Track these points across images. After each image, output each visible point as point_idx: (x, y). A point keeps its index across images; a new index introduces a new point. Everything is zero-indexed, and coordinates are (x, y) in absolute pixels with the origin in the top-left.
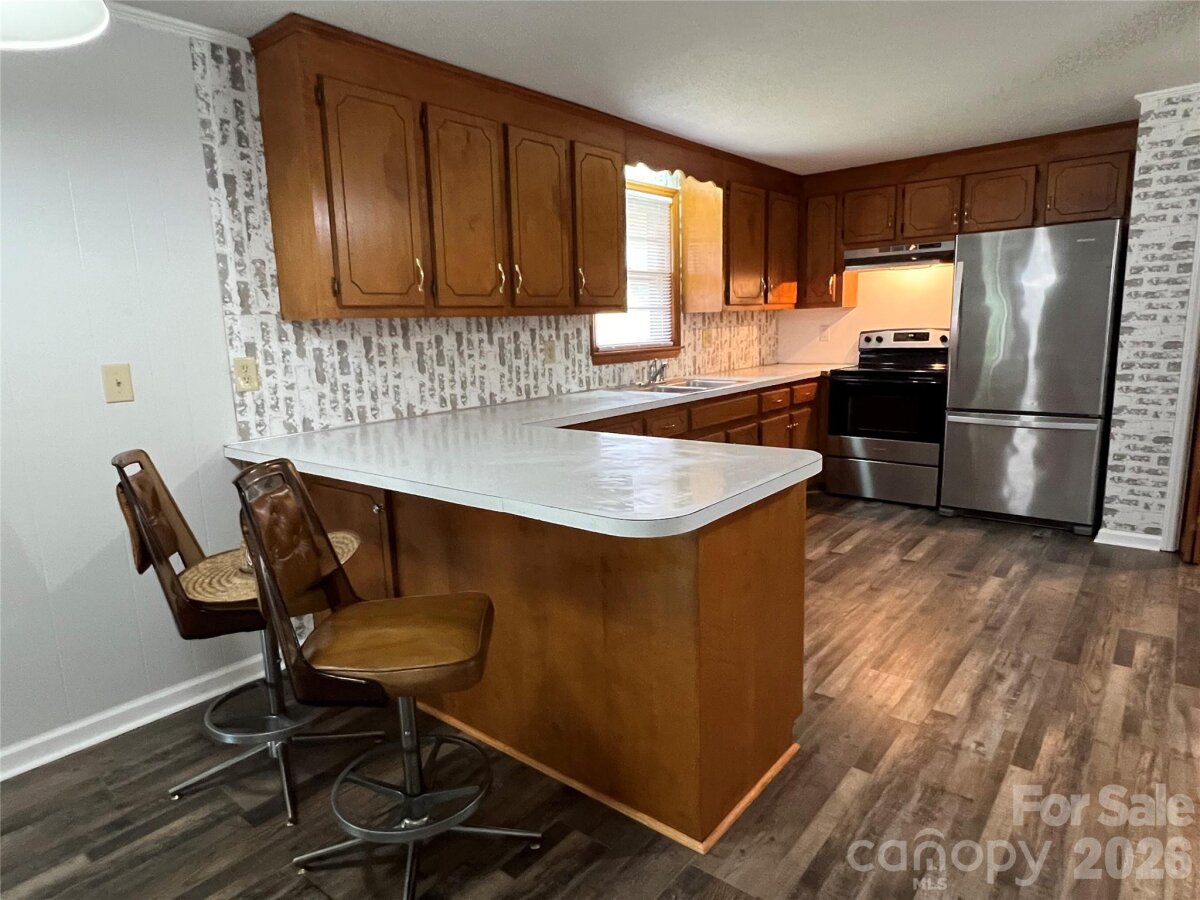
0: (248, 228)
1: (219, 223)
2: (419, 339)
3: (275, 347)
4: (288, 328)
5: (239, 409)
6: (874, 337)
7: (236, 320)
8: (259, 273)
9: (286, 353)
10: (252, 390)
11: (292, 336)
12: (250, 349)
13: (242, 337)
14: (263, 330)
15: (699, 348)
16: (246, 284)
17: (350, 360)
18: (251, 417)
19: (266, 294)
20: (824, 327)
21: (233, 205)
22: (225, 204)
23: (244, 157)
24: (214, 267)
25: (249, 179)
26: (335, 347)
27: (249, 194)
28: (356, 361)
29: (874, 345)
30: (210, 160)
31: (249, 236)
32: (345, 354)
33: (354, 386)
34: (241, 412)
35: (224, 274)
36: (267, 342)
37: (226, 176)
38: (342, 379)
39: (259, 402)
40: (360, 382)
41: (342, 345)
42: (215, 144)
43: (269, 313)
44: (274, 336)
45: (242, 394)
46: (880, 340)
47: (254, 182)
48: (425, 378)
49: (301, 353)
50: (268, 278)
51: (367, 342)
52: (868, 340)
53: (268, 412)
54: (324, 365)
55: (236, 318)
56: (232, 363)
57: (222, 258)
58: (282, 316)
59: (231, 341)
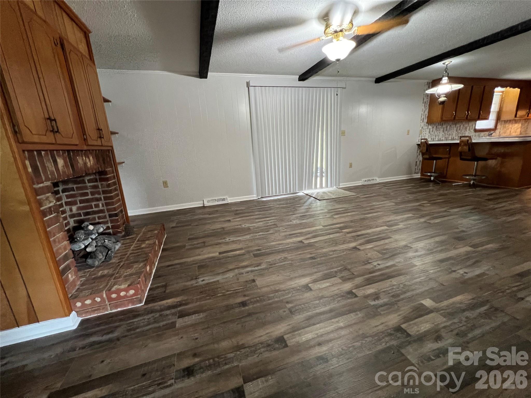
0: (425, 109)
1: (423, 108)
2: (444, 127)
3: (425, 128)
4: (427, 124)
5: (419, 137)
7: (422, 123)
8: (425, 116)
10: (421, 134)
12: (422, 128)
13: (422, 126)
14: (424, 125)
15: (502, 129)
16: (424, 118)
19: (426, 119)
21: (425, 106)
23: (427, 98)
24: (421, 115)
27: (427, 104)
30: (423, 100)
32: (433, 129)
35: (422, 116)
37: (425, 102)
38: (432, 133)
39: (422, 136)
41: (433, 127)
43: (425, 122)
48: (443, 134)
49: (428, 129)
50: (427, 117)
51: (437, 127)
54: (430, 130)
56: (419, 130)
57: (422, 114)
58: (427, 123)
59: (420, 126)
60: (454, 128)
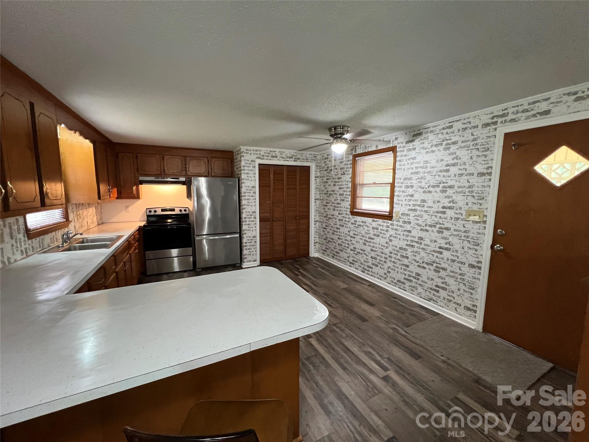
6: (153, 210)
15: (76, 220)
20: (127, 207)
29: (153, 213)
46: (155, 211)
52: (150, 211)
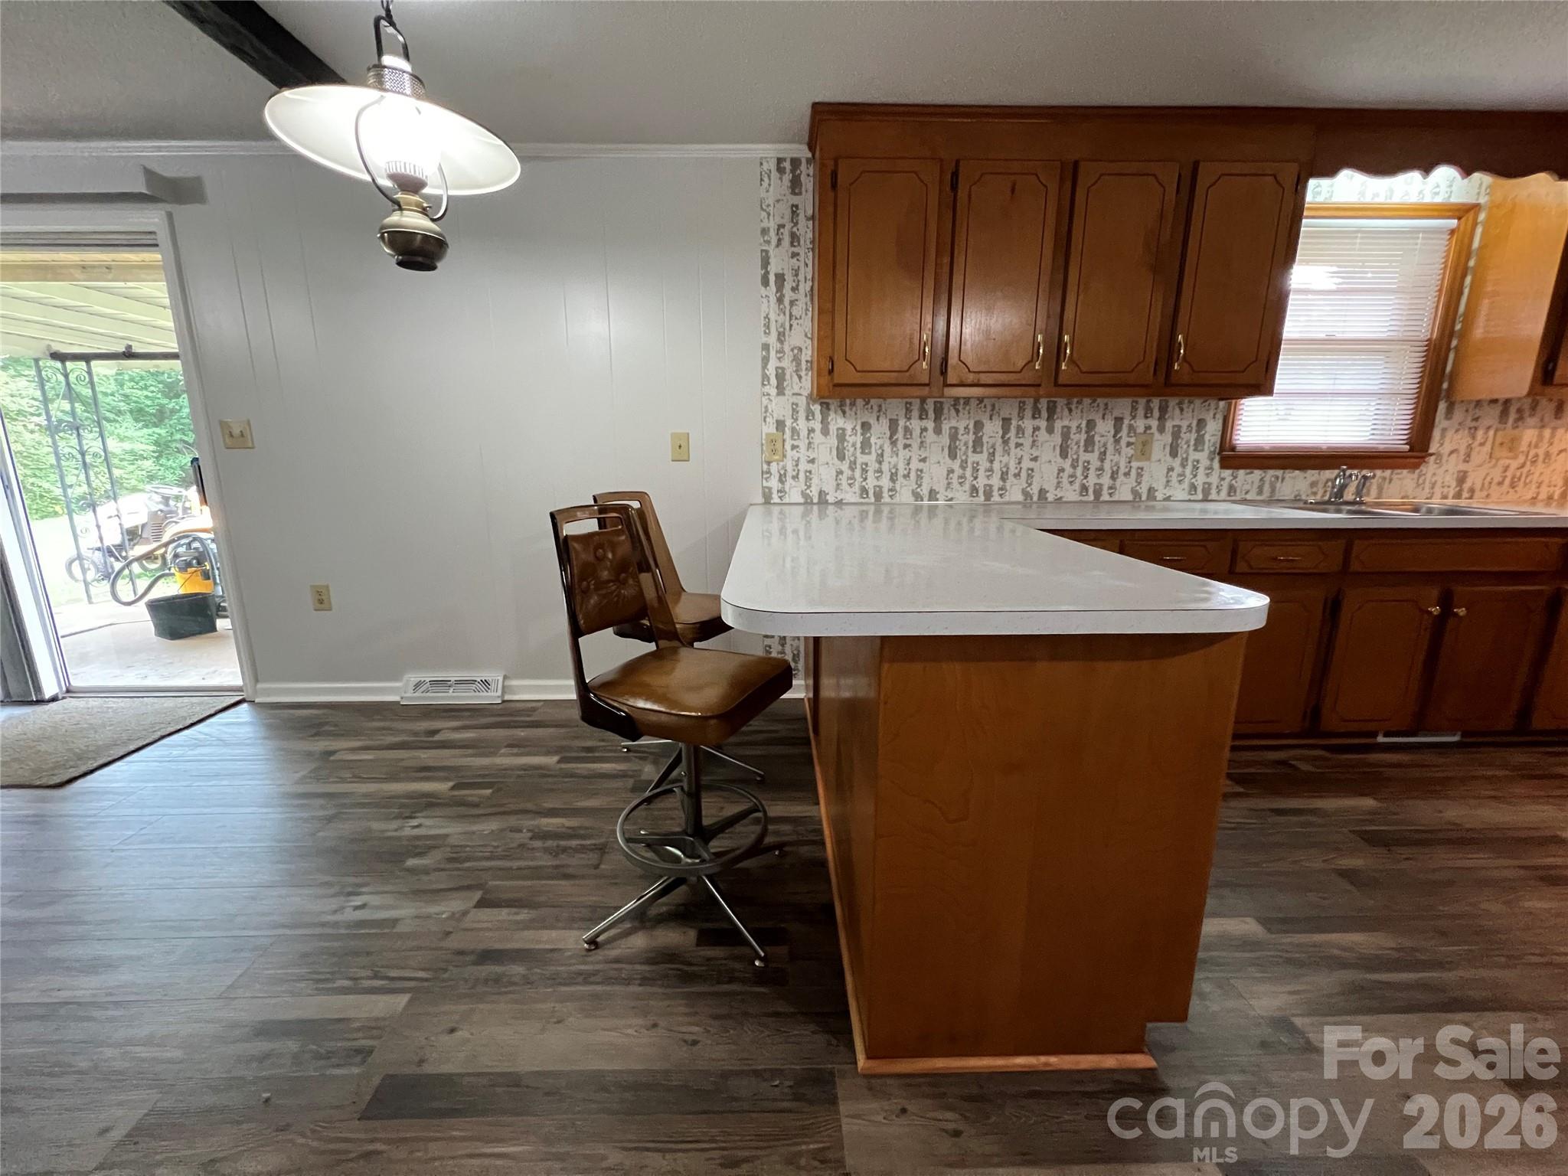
0: (790, 319)
1: (767, 317)
2: (953, 423)
3: (802, 425)
4: (817, 407)
5: (765, 476)
7: (771, 400)
8: (796, 360)
9: (811, 431)
10: (778, 461)
11: (818, 416)
12: (780, 425)
13: (775, 415)
14: (793, 409)
15: (1480, 458)
16: (783, 369)
17: (873, 440)
18: (774, 483)
19: (800, 377)
21: (780, 300)
22: (773, 299)
23: (794, 255)
24: (759, 354)
25: (797, 275)
26: (858, 428)
27: (794, 289)
28: (879, 442)
30: (765, 262)
31: (791, 326)
32: (869, 435)
33: (873, 466)
34: (766, 479)
35: (765, 360)
36: (796, 420)
37: (777, 275)
38: (861, 459)
39: (782, 472)
40: (880, 463)
41: (866, 427)
42: (771, 249)
43: (800, 395)
44: (802, 415)
45: (769, 463)
47: (801, 277)
48: (956, 465)
49: (825, 432)
50: (804, 364)
51: (893, 425)
53: (789, 481)
54: (846, 444)
55: (771, 398)
56: (764, 437)
57: (766, 347)
58: (811, 398)
59: (765, 418)
60: (1043, 435)
